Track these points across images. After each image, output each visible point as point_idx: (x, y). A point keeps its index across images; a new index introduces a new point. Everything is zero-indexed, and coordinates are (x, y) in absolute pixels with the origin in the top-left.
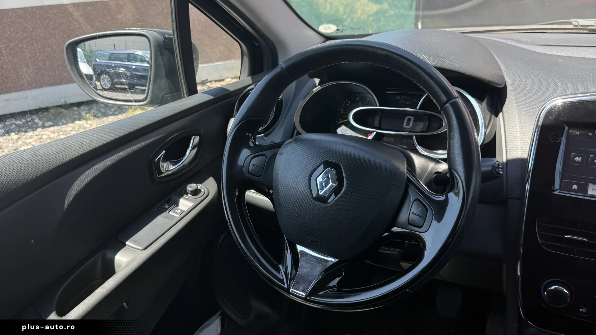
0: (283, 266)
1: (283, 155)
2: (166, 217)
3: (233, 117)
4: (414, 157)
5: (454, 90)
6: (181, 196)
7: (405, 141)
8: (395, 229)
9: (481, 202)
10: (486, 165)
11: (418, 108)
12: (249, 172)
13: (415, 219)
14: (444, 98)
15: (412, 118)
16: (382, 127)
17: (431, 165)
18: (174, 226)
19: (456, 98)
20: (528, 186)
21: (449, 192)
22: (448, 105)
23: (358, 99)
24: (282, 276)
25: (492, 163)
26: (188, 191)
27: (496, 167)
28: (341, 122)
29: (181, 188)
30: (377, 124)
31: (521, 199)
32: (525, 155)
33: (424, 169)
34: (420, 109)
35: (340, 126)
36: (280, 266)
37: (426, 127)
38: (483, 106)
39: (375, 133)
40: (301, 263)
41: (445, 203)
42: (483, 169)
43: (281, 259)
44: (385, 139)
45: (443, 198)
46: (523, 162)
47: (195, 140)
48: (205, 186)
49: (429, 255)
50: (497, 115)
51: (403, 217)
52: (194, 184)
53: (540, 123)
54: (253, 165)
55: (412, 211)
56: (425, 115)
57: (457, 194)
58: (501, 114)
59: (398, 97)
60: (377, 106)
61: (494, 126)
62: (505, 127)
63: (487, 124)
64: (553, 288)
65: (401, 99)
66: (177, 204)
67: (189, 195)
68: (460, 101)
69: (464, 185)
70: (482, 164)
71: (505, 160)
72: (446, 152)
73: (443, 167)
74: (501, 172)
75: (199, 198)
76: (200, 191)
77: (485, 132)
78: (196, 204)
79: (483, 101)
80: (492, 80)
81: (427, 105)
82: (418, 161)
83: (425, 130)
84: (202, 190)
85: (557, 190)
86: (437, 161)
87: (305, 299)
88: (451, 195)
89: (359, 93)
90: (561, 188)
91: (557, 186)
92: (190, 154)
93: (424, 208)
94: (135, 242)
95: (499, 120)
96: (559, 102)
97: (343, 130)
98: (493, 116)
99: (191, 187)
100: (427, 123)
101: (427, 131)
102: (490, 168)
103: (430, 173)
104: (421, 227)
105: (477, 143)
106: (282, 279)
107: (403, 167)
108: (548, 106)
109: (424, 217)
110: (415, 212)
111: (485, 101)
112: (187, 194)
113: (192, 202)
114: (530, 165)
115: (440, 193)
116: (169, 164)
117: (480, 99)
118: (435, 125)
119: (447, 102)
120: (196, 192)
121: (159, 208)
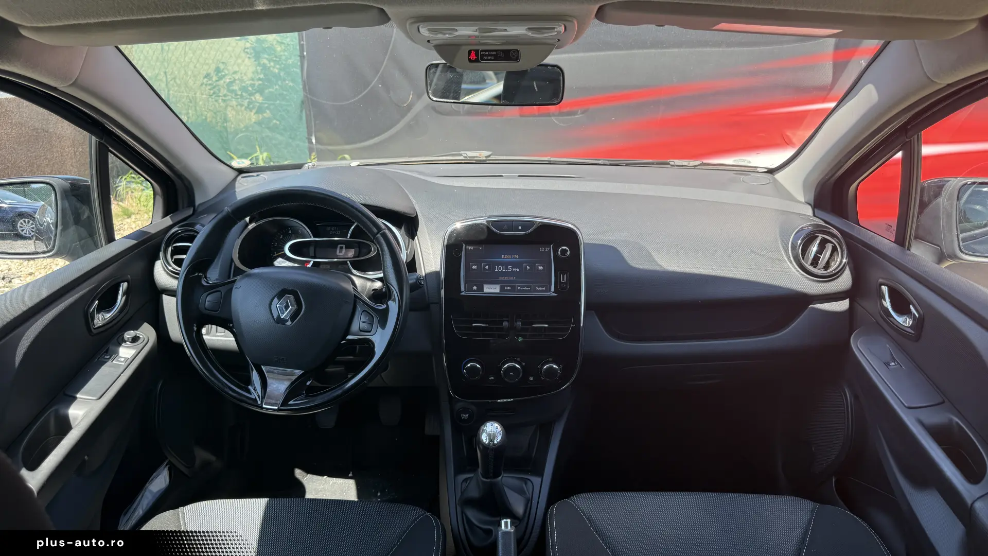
0: (252, 386)
1: (240, 289)
2: (110, 366)
3: (160, 259)
4: (354, 278)
5: (381, 222)
6: (120, 345)
7: (340, 267)
8: (349, 337)
9: (411, 310)
10: (411, 278)
11: (349, 236)
12: (206, 309)
13: (364, 326)
14: (375, 230)
15: (344, 246)
16: (317, 256)
17: (369, 284)
18: (122, 373)
19: (384, 229)
20: (442, 292)
21: (388, 301)
22: (379, 235)
23: (290, 232)
24: (254, 395)
25: (415, 277)
26: (126, 339)
27: (419, 279)
28: (276, 255)
29: (118, 336)
30: (312, 253)
31: (439, 303)
32: (438, 269)
33: (364, 288)
34: (350, 238)
35: (276, 258)
36: (250, 387)
37: (358, 253)
38: (402, 233)
39: (312, 262)
40: (269, 381)
41: (387, 310)
42: (411, 282)
43: (249, 381)
44: (321, 266)
45: (384, 306)
46: (437, 274)
47: (124, 285)
48: (141, 332)
49: (379, 351)
50: (413, 239)
51: (355, 327)
52: (132, 331)
53: (445, 243)
54: (208, 301)
55: (361, 321)
56: (356, 243)
57: (394, 300)
58: (416, 238)
59: (329, 228)
60: (311, 238)
61: (413, 247)
62: (420, 248)
63: (407, 246)
64: (469, 365)
65: (331, 230)
66: (117, 353)
67: (127, 343)
68: (387, 231)
69: (399, 294)
70: (409, 278)
71: (424, 274)
72: (382, 271)
73: (378, 285)
74: (423, 283)
75: (139, 344)
76: (139, 338)
77: (407, 253)
78: (139, 350)
79: (401, 228)
80: (406, 212)
81: (357, 233)
82: (358, 282)
83: (357, 256)
84: (141, 336)
85: (463, 292)
86: (372, 280)
87: (279, 410)
88: (390, 303)
89: (291, 227)
90: (465, 290)
91: (463, 289)
92: (121, 299)
93: (371, 316)
94: (87, 394)
95: (416, 243)
96: (458, 225)
97: (279, 262)
98: (411, 240)
99: (129, 335)
100: (358, 249)
101: (358, 257)
102: (415, 281)
103: (369, 290)
104: (370, 332)
105: (403, 262)
106: (254, 398)
107: (350, 287)
108: (450, 229)
109: (371, 323)
110: (364, 321)
111: (403, 228)
112: (125, 342)
113: (134, 349)
114: (443, 276)
115: (381, 303)
116: (104, 314)
117: (399, 227)
118: (364, 251)
119: (377, 233)
120: (135, 339)
121: (100, 359)
